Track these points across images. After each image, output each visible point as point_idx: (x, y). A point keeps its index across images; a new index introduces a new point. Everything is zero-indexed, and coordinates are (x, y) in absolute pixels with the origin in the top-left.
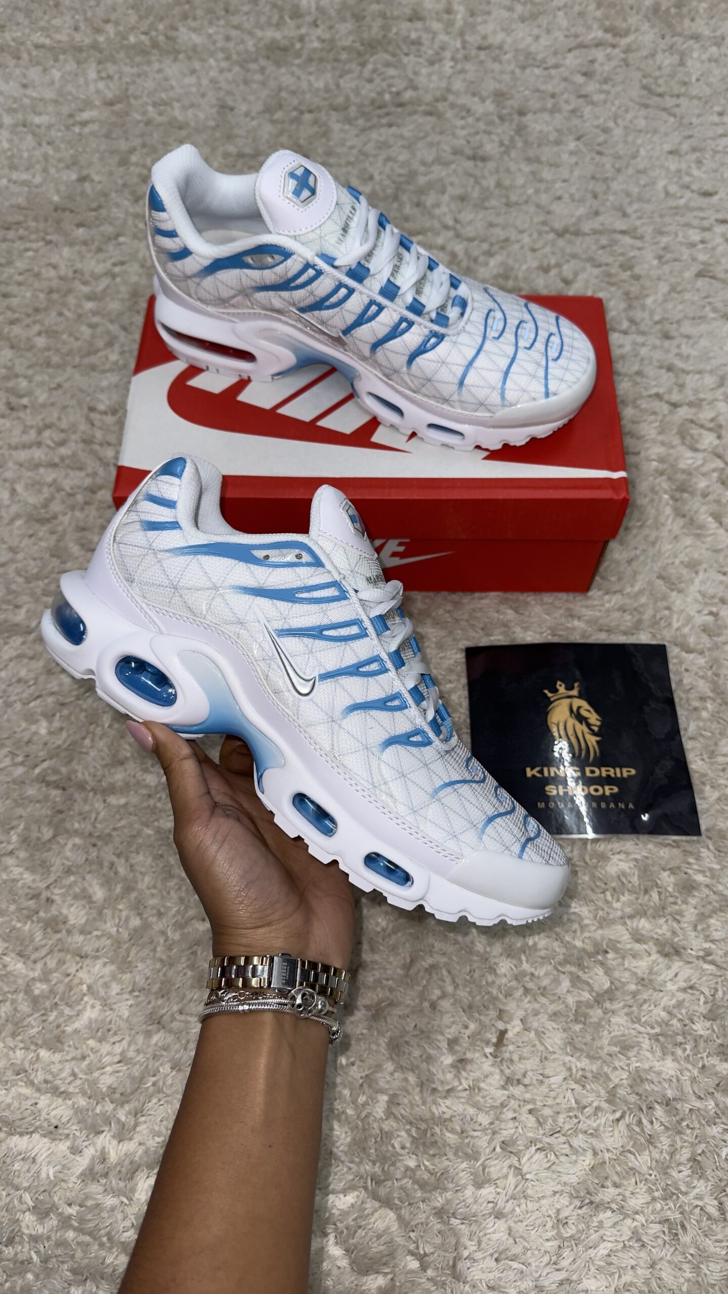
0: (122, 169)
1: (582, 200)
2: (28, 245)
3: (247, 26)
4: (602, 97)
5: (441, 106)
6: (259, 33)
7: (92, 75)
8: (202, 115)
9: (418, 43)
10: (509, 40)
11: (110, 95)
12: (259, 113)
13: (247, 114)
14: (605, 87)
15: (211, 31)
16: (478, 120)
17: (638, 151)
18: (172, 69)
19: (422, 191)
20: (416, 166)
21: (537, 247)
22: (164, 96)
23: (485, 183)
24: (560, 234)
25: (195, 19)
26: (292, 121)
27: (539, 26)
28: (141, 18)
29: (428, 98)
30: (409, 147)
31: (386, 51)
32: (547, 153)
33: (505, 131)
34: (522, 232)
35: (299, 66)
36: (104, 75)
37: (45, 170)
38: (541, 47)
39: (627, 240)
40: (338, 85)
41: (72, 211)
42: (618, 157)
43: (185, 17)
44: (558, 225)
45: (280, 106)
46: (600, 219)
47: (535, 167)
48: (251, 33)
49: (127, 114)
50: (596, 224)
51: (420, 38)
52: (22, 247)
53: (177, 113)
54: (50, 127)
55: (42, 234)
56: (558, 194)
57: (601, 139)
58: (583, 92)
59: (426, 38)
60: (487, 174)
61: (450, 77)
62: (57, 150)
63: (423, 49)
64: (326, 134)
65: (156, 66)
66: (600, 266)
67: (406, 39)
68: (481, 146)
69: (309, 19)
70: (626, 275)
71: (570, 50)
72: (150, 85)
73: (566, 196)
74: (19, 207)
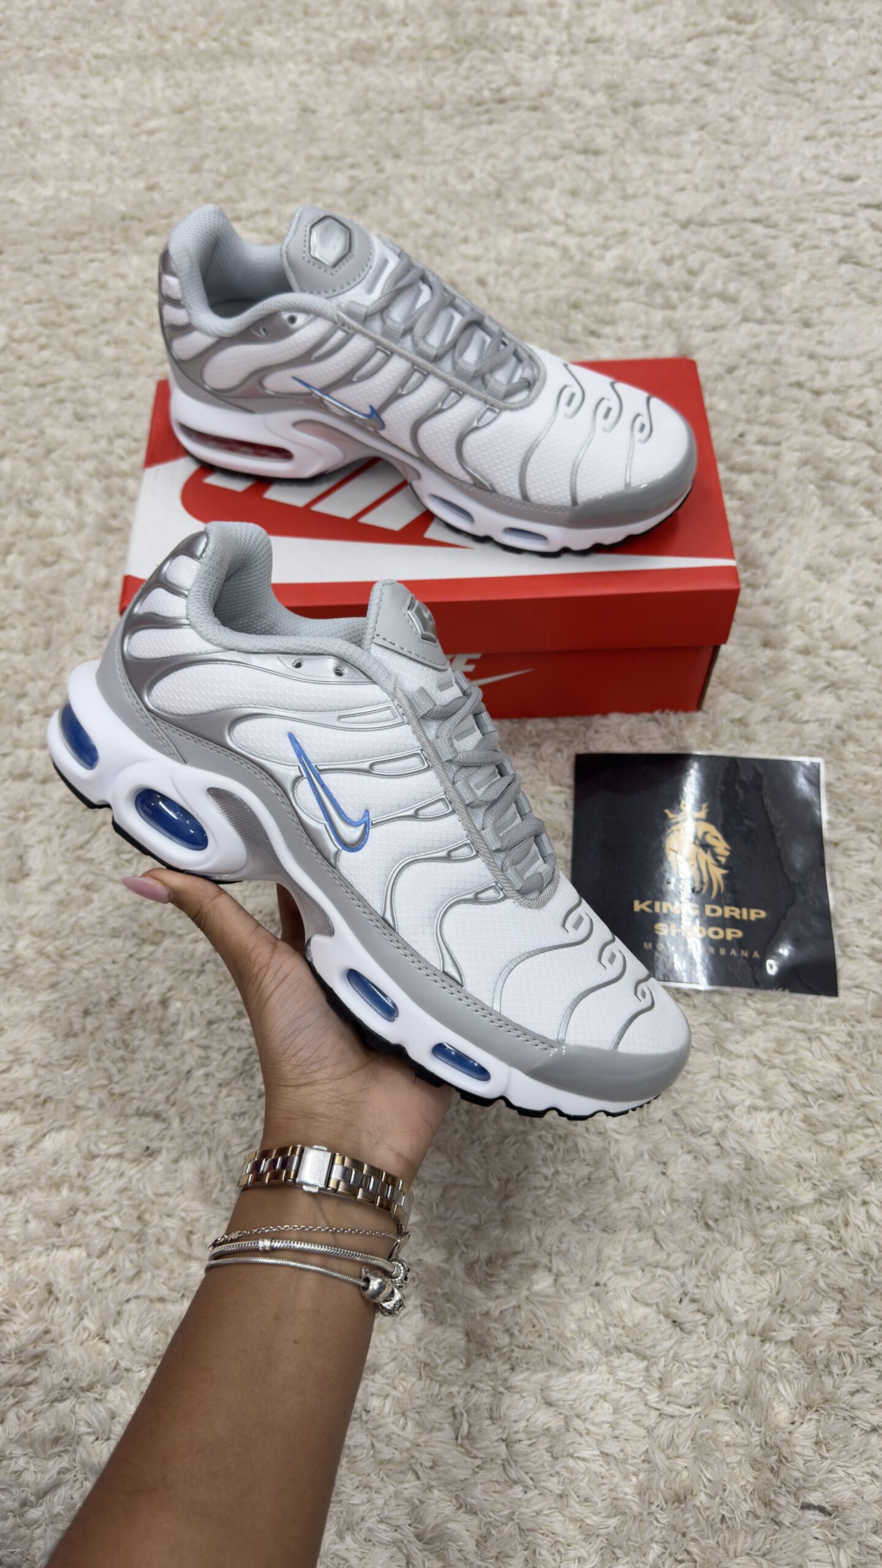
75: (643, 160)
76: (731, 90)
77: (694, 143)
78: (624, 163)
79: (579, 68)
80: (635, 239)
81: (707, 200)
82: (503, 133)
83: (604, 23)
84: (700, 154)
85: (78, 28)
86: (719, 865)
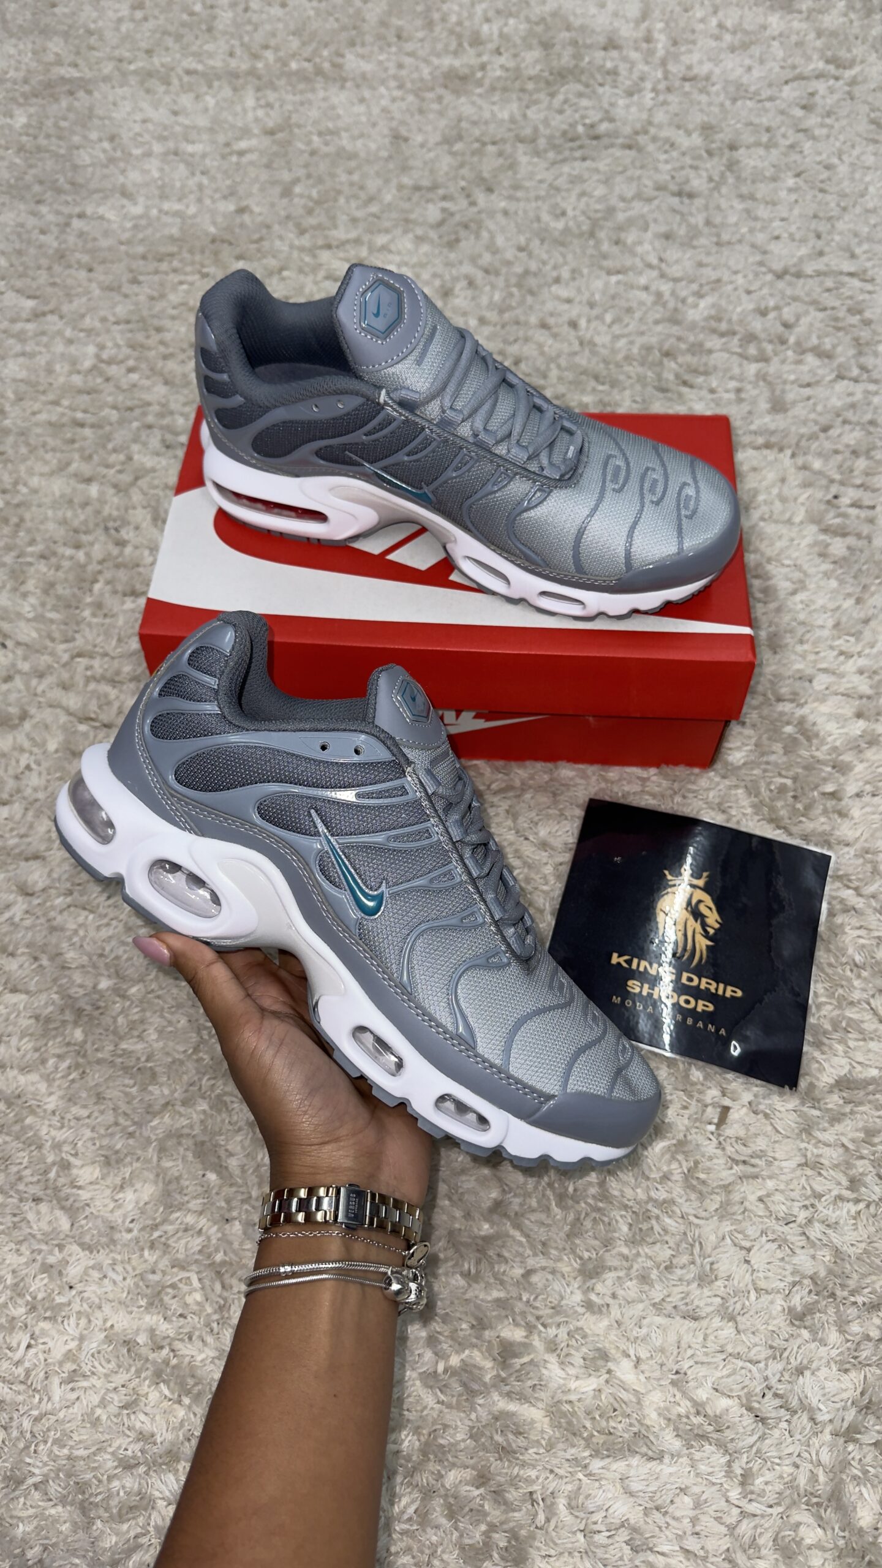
0: (285, 201)
1: (804, 241)
2: (182, 278)
3: (421, 53)
4: (824, 131)
5: (642, 139)
6: (436, 61)
7: (250, 102)
8: (373, 146)
9: (614, 72)
10: (717, 71)
11: (271, 124)
12: (437, 144)
13: (422, 146)
14: (828, 121)
15: (381, 58)
16: (684, 154)
17: (866, 189)
18: (340, 98)
19: (620, 228)
20: (614, 201)
21: (752, 288)
22: (330, 125)
23: (692, 220)
24: (780, 276)
25: (363, 45)
26: (473, 153)
27: (751, 57)
28: (304, 44)
29: (627, 130)
30: (607, 181)
31: (579, 81)
32: (763, 190)
33: (714, 165)
34: (736, 273)
35: (480, 95)
36: (262, 102)
37: (200, 200)
38: (755, 78)
39: (856, 283)
40: (525, 116)
41: (230, 244)
42: (843, 195)
43: (352, 44)
44: (778, 266)
45: (460, 138)
46: (825, 259)
47: (749, 204)
48: (426, 61)
49: (289, 143)
50: (819, 265)
51: (616, 67)
52: (176, 280)
53: (345, 141)
54: (204, 156)
55: (198, 267)
56: (776, 233)
57: (825, 175)
58: (803, 126)
59: (623, 68)
60: (694, 210)
61: (650, 110)
62: (213, 179)
63: (620, 79)
64: (512, 166)
65: (321, 94)
66: (825, 309)
67: (600, 68)
68: (687, 181)
69: (491, 46)
70: (855, 320)
71: (786, 82)
72: (314, 113)
73: (785, 235)
74: (172, 239)
75: (739, 206)
76: (828, 137)
77: (790, 190)
78: (718, 208)
79: (674, 108)
80: (730, 287)
81: (803, 251)
82: (597, 171)
83: (701, 62)
84: (796, 201)
85: (170, 42)
86: (706, 935)
